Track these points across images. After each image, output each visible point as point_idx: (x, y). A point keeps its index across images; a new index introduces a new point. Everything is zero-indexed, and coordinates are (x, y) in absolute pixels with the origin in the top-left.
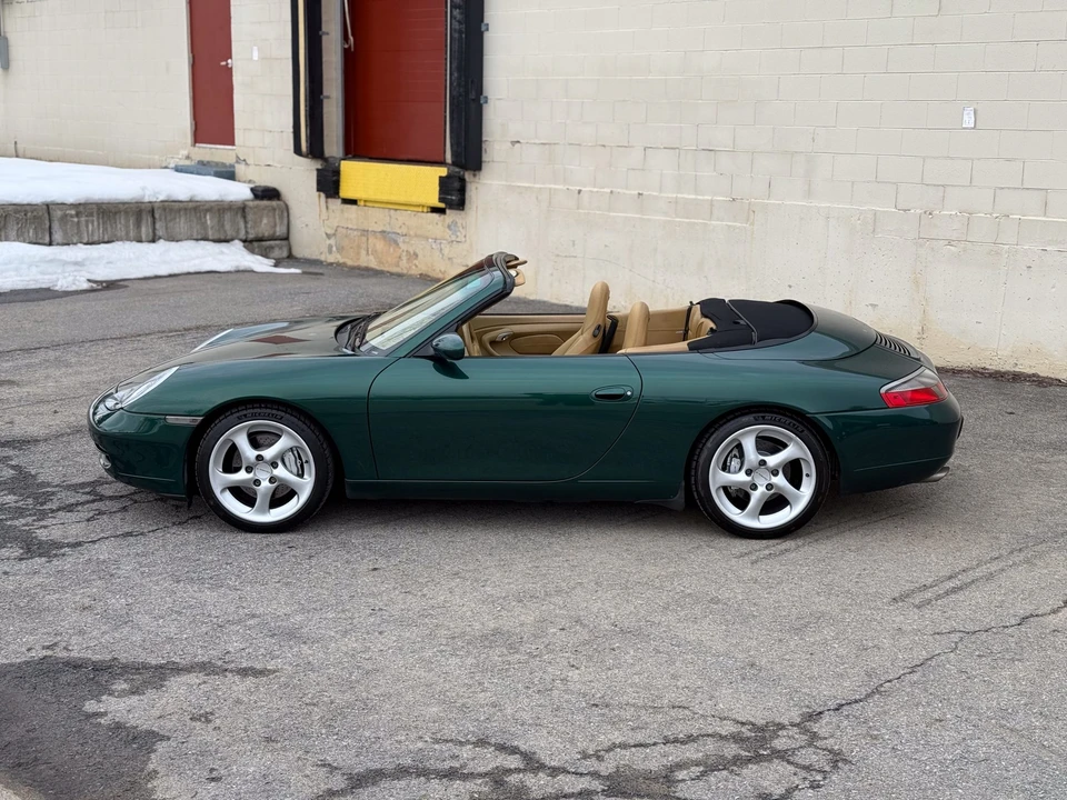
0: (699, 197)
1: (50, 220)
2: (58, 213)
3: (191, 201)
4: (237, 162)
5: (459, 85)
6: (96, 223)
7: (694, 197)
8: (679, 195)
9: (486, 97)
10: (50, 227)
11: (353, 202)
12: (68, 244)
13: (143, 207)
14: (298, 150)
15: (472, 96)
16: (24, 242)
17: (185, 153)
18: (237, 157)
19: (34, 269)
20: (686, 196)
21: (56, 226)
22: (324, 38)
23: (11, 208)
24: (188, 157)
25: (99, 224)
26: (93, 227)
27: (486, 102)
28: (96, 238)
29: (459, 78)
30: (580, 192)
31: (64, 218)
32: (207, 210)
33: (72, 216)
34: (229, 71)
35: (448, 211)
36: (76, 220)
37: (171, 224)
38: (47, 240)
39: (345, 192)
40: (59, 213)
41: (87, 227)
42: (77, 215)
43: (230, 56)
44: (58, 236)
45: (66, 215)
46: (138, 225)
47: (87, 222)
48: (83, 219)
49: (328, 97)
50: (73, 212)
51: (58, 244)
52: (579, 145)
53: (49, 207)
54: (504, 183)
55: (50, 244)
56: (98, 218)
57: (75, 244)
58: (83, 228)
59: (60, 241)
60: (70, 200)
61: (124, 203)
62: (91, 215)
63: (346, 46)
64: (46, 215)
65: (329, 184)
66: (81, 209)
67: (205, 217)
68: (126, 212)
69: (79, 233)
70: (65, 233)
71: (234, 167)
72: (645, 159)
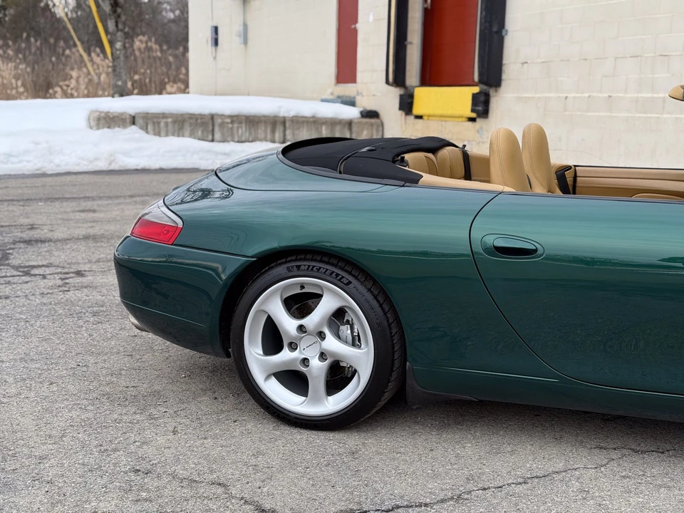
0: (655, 95)
1: (213, 125)
2: (218, 121)
3: (313, 117)
4: (357, 95)
5: (486, 21)
6: (244, 129)
7: (650, 95)
8: (640, 95)
9: (507, 31)
10: (213, 130)
11: (420, 117)
12: (224, 142)
13: (277, 119)
14: (387, 82)
15: (495, 29)
16: (195, 138)
17: (330, 90)
18: (358, 92)
19: (195, 156)
20: (644, 95)
21: (217, 129)
24: (332, 94)
25: (246, 130)
26: (242, 131)
27: (506, 34)
28: (243, 139)
29: (486, 16)
30: (566, 97)
31: (222, 125)
32: (323, 124)
33: (228, 123)
34: (355, 32)
35: (478, 120)
36: (230, 126)
37: (296, 132)
38: (210, 137)
39: (416, 111)
41: (238, 131)
42: (232, 122)
43: (356, 21)
44: (218, 136)
45: (224, 123)
46: (273, 132)
47: (238, 128)
48: (236, 125)
49: (410, 43)
50: (229, 120)
51: (217, 141)
52: (568, 60)
53: (212, 117)
54: (515, 95)
55: (213, 141)
56: (246, 126)
57: (228, 142)
58: (235, 131)
59: (219, 139)
60: (228, 112)
61: (265, 116)
62: (242, 122)
63: (426, 6)
64: (211, 122)
65: (406, 104)
66: (235, 118)
67: (321, 128)
68: (265, 122)
69: (232, 135)
70: (223, 134)
71: (354, 98)
72: (615, 67)
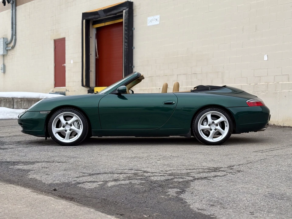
0: (193, 87)
1: (13, 102)
4: (66, 91)
5: (127, 63)
6: (26, 103)
8: (187, 87)
9: (134, 66)
10: (13, 104)
12: (18, 109)
14: (83, 85)
15: (130, 65)
16: (6, 107)
17: (52, 90)
18: (66, 90)
19: (8, 114)
21: (15, 104)
22: (90, 56)
23: (2, 98)
24: (53, 91)
25: (27, 104)
27: (134, 67)
28: (26, 108)
29: (127, 61)
30: (160, 88)
31: (17, 102)
33: (19, 101)
34: (64, 67)
36: (20, 102)
38: (12, 107)
40: (16, 100)
41: (24, 104)
42: (21, 101)
43: (65, 63)
44: (15, 106)
45: (18, 101)
47: (24, 103)
48: (22, 102)
49: (91, 71)
50: (20, 100)
51: (15, 109)
52: (159, 76)
53: (13, 99)
54: (139, 88)
55: (13, 108)
56: (27, 102)
57: (20, 109)
58: (22, 104)
59: (16, 108)
60: (19, 97)
61: (34, 99)
62: (25, 101)
63: (96, 58)
64: (12, 101)
66: (22, 99)
68: (35, 101)
69: (21, 106)
70: (17, 106)
71: (65, 92)
72: (177, 78)
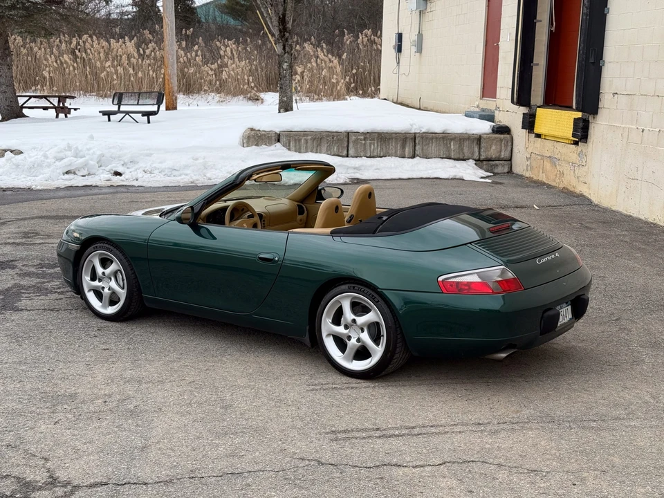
1: (348, 142)
2: (353, 138)
3: (443, 133)
5: (583, 52)
6: (376, 145)
9: (604, 61)
10: (348, 146)
11: (539, 136)
12: (357, 157)
13: (408, 135)
14: (513, 102)
16: (330, 153)
18: (496, 107)
21: (351, 145)
22: (537, 25)
25: (378, 146)
26: (375, 147)
27: (604, 65)
28: (375, 154)
29: (583, 48)
30: (643, 130)
31: (356, 141)
32: (452, 140)
33: (361, 140)
35: (580, 143)
36: (363, 142)
37: (425, 148)
38: (345, 154)
39: (537, 130)
41: (370, 147)
42: (365, 139)
44: (351, 152)
45: (358, 139)
46: (403, 147)
47: (370, 144)
48: (368, 142)
49: (537, 65)
50: (363, 137)
51: (352, 157)
53: (348, 134)
55: (347, 156)
56: (378, 142)
57: (361, 157)
58: (368, 147)
59: (353, 155)
60: (361, 130)
61: (396, 133)
62: (374, 139)
63: (551, 29)
64: (346, 139)
66: (368, 135)
67: (450, 144)
68: (396, 139)
69: (365, 150)
70: (356, 150)
71: (495, 113)
